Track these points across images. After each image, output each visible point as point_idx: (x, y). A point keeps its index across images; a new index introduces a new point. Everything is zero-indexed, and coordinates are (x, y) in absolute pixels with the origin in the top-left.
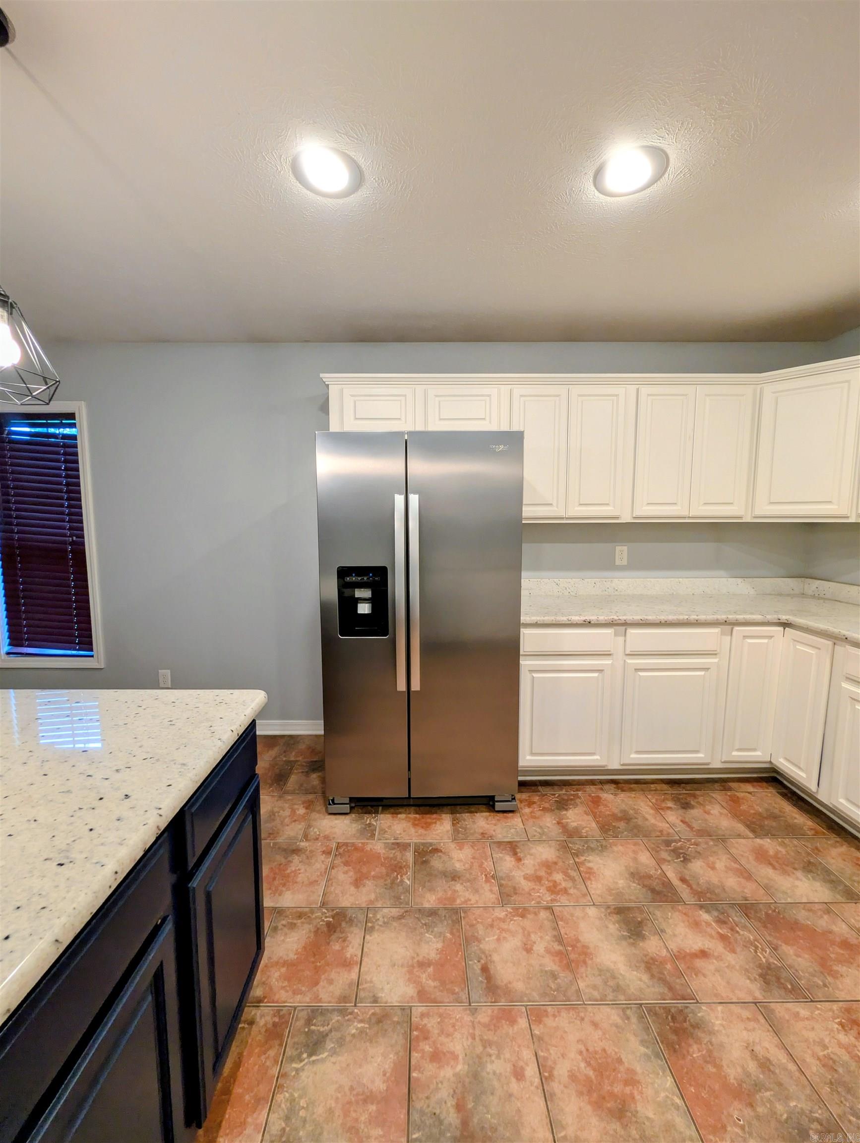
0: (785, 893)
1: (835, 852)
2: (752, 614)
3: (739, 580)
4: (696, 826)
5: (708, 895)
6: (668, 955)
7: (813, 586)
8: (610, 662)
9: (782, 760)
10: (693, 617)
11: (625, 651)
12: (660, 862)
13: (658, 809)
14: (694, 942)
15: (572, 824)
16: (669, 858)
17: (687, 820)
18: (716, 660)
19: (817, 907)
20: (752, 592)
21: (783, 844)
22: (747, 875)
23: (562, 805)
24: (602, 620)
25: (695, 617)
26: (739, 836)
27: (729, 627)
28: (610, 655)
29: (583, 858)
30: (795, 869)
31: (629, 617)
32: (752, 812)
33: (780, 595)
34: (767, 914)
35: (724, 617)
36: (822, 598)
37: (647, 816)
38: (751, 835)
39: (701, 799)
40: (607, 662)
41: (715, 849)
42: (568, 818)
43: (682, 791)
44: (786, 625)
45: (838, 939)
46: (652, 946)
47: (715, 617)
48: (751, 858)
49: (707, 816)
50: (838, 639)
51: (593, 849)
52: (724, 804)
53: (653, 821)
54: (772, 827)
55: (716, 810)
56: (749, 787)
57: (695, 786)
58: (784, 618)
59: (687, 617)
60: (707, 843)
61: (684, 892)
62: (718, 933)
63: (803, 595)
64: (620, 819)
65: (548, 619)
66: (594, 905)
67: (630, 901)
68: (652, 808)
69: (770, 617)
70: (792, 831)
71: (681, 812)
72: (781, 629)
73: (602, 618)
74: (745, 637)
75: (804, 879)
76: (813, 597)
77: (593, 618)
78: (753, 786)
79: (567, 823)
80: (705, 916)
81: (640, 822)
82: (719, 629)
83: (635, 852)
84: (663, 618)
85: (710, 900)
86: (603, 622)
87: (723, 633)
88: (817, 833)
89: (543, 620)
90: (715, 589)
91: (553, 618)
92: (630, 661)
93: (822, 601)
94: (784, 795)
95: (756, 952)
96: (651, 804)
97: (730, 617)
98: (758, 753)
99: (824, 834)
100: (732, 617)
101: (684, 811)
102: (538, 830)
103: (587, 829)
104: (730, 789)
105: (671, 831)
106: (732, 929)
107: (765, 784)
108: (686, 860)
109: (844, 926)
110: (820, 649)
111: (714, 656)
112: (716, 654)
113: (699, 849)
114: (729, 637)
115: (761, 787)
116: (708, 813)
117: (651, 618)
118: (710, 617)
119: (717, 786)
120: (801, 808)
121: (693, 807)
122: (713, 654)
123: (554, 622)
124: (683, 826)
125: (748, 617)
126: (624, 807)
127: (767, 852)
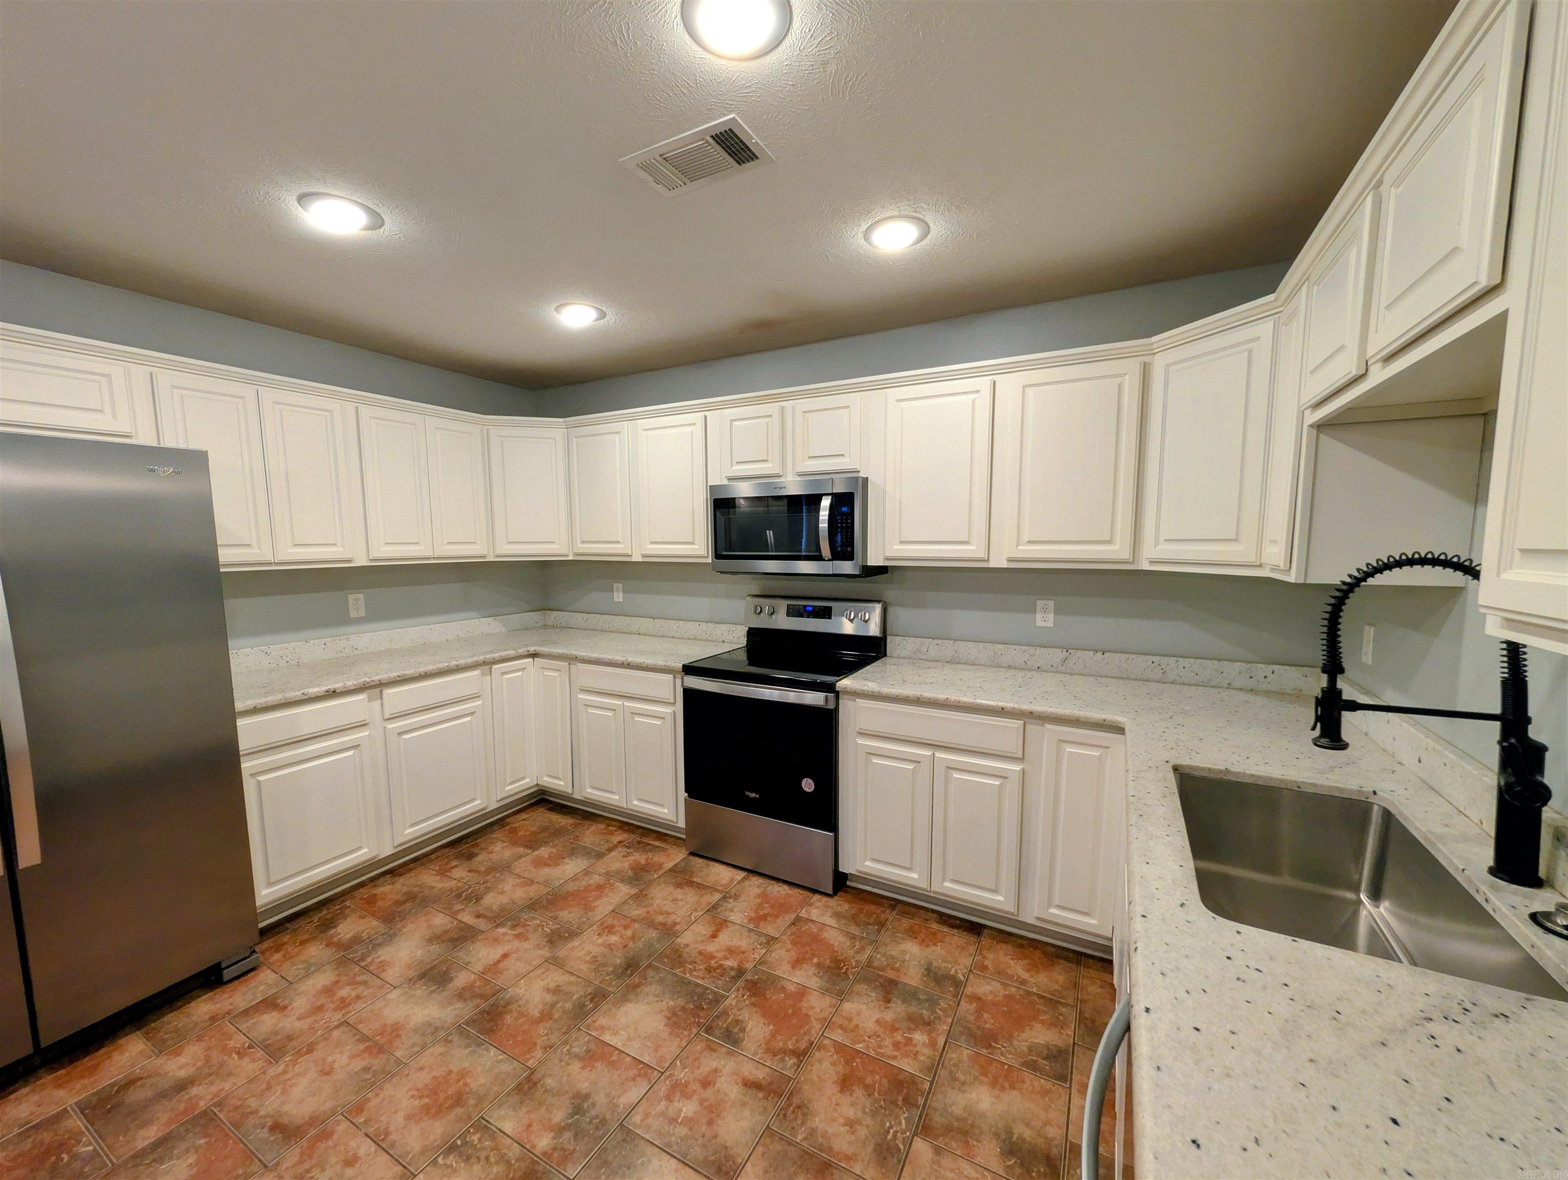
0: (559, 879)
1: (588, 833)
2: (506, 650)
3: (490, 619)
4: (482, 869)
5: (502, 914)
6: (477, 976)
7: (554, 617)
8: (367, 733)
9: (546, 779)
10: (454, 663)
11: (383, 715)
12: (454, 915)
13: (443, 873)
14: (495, 953)
15: (347, 936)
16: (463, 907)
17: (473, 867)
18: (480, 702)
19: (580, 874)
20: (503, 630)
21: (554, 846)
22: (531, 882)
23: (328, 925)
24: (350, 686)
25: (455, 663)
26: (520, 857)
27: (488, 667)
28: (365, 725)
29: (369, 959)
30: (564, 858)
31: (384, 676)
32: (528, 833)
33: (527, 629)
34: (548, 900)
35: (482, 658)
36: (560, 627)
37: (433, 884)
38: (529, 851)
39: (483, 845)
40: (364, 733)
41: (502, 877)
42: (340, 934)
43: (463, 847)
44: (534, 655)
45: (594, 887)
46: (461, 979)
47: (474, 659)
48: (531, 868)
49: (491, 856)
50: (572, 659)
51: (379, 945)
52: (504, 839)
53: (440, 885)
54: (544, 837)
55: (498, 847)
56: (524, 816)
57: (475, 837)
58: (532, 649)
59: (447, 664)
60: (494, 877)
61: (481, 924)
62: (514, 935)
63: (545, 627)
64: (404, 902)
65: (271, 699)
66: (395, 988)
67: (433, 961)
68: (437, 875)
69: (522, 651)
70: (559, 832)
71: (467, 864)
72: (531, 660)
73: (350, 684)
74: (503, 674)
75: (570, 862)
76: (553, 627)
77: (338, 686)
78: (527, 813)
79: (339, 939)
80: (501, 930)
81: (427, 892)
82: (479, 671)
83: (427, 921)
84: (422, 669)
85: (504, 916)
86: (353, 688)
87: (483, 674)
88: (576, 825)
89: (266, 702)
90: (468, 632)
91: (280, 696)
92: (391, 726)
93: (558, 630)
94: (551, 809)
95: (543, 929)
96: (435, 872)
97: (488, 656)
98: (527, 780)
99: (580, 824)
100: (489, 656)
101: (469, 862)
102: (301, 966)
103: (368, 931)
104: (508, 824)
105: (460, 884)
106: (524, 926)
107: (535, 807)
108: (478, 899)
109: (597, 877)
110: (560, 671)
111: (478, 699)
112: (479, 696)
113: (489, 885)
114: (489, 677)
115: (533, 811)
116: (492, 852)
117: (410, 672)
118: (470, 660)
119: (495, 827)
120: (563, 813)
121: (477, 855)
122: (477, 697)
123: (282, 701)
124: (471, 874)
125: (503, 654)
126: (405, 889)
127: (543, 857)
